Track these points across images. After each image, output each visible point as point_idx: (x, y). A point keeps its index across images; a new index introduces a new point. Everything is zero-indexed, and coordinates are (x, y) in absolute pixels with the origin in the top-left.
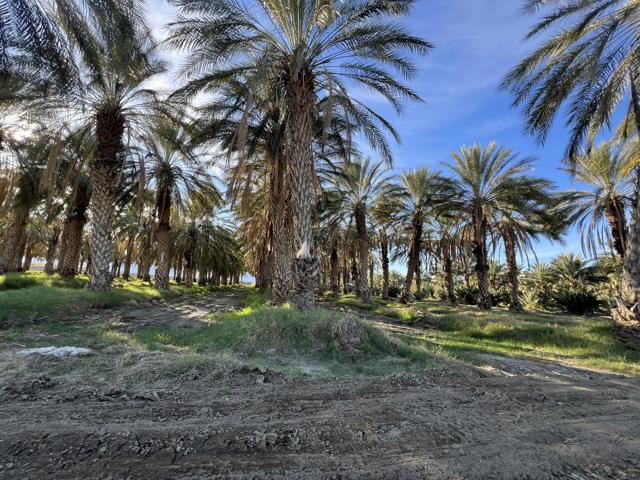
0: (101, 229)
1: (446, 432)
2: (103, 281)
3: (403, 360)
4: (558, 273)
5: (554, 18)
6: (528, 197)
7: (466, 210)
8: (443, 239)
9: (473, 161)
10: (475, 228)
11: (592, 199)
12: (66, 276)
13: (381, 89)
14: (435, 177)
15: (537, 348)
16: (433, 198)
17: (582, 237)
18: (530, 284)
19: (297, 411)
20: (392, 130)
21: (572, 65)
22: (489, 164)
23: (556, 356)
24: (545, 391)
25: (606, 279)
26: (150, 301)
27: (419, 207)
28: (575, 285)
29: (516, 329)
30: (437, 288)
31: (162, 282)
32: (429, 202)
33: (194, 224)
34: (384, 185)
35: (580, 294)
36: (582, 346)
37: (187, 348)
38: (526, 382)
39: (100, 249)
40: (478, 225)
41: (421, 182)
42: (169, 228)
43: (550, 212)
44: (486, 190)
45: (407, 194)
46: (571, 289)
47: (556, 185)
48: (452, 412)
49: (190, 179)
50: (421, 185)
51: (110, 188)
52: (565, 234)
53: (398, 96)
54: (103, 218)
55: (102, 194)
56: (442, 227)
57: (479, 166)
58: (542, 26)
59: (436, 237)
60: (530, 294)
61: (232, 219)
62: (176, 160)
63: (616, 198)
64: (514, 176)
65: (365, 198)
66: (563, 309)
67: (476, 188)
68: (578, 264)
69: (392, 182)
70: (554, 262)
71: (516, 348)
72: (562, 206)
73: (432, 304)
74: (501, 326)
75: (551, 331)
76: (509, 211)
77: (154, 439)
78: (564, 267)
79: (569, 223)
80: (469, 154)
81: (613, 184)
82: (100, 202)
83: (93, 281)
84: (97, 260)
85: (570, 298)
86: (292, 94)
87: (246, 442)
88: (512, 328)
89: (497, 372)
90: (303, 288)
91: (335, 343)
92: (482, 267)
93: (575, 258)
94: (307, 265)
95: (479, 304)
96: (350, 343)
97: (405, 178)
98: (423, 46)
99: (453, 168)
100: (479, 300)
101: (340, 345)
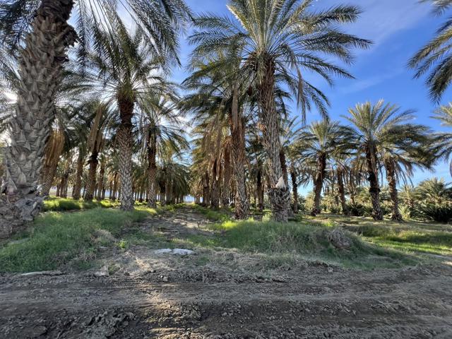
2: (129, 204)
4: (426, 192)
7: (361, 149)
9: (365, 114)
13: (317, 70)
16: (336, 141)
20: (324, 97)
22: (378, 116)
27: (325, 147)
28: (440, 202)
34: (299, 132)
35: (444, 208)
41: (324, 129)
42: (155, 167)
43: (425, 148)
45: (316, 139)
46: (437, 204)
47: (432, 129)
49: (170, 134)
50: (325, 132)
52: (435, 165)
56: (337, 161)
57: (370, 118)
60: (404, 208)
65: (288, 142)
66: (430, 219)
67: (368, 133)
68: (441, 186)
69: (305, 130)
70: (423, 184)
72: (434, 144)
74: (413, 233)
76: (391, 149)
78: (430, 188)
79: (438, 157)
83: (124, 204)
85: (436, 211)
90: (281, 208)
91: (331, 246)
92: (375, 189)
93: (438, 182)
94: (283, 193)
95: (373, 216)
96: (343, 246)
97: (312, 127)
98: (364, 43)
99: (350, 119)
100: (373, 213)
101: (336, 247)
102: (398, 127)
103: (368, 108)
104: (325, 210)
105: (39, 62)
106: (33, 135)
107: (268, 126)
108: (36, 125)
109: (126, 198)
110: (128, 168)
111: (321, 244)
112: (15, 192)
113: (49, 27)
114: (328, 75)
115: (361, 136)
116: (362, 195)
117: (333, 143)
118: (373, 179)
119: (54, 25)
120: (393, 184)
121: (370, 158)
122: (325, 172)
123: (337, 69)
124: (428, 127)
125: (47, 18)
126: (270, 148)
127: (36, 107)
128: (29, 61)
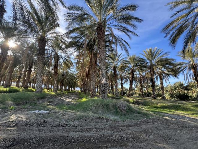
0: (39, 74)
1: (166, 137)
2: (40, 90)
3: (140, 115)
4: (176, 87)
5: (179, 12)
6: (168, 64)
7: (148, 68)
8: (141, 77)
9: (150, 53)
10: (151, 73)
11: (188, 65)
12: (26, 88)
13: (125, 32)
14: (138, 58)
15: (176, 112)
16: (138, 64)
17: (184, 76)
18: (167, 91)
19: (120, 130)
20: (128, 44)
21: (184, 26)
22: (155, 54)
23: (184, 114)
24: (187, 125)
25: (191, 89)
26: (53, 96)
27: (133, 67)
28: (182, 91)
29: (168, 105)
30: (137, 92)
31: (55, 90)
32: (137, 66)
33: (64, 72)
34: (122, 60)
35: (183, 94)
36: (191, 111)
37: (74, 111)
38: (181, 122)
39: (39, 80)
40: (152, 73)
41: (134, 59)
42: (57, 74)
43: (174, 68)
44: (154, 62)
45: (129, 63)
46: (181, 93)
48: (165, 131)
49: (64, 59)
50: (134, 60)
51: (42, 62)
52: (179, 75)
53: (130, 34)
54: (40, 71)
55: (40, 63)
56: (140, 73)
57: (152, 55)
58: (175, 14)
59: (138, 76)
60: (167, 94)
61: (75, 71)
62: (60, 53)
63: (195, 64)
64: (163, 58)
66: (178, 99)
67: (151, 61)
68: (182, 85)
69: (125, 59)
70: (175, 84)
71: (170, 111)
72: (178, 67)
73: (137, 97)
74: (163, 104)
75: (180, 106)
76: (161, 68)
77: (86, 138)
78: (178, 86)
79: (180, 72)
80: (149, 51)
81: (194, 60)
82: (39, 66)
84: (38, 83)
85: (180, 95)
86: (99, 34)
87: (112, 139)
88: (167, 105)
89: (170, 119)
92: (153, 85)
93: (181, 83)
94: (105, 86)
95: (153, 97)
97: (128, 58)
98: (140, 20)
99: (144, 55)
104: (136, 95)
109: (38, 87)
110: (40, 73)
115: (148, 62)
118: (153, 81)
120: (162, 84)
122: (134, 78)
123: (131, 32)
124: (175, 60)
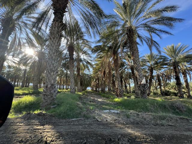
8: (159, 75)
22: (178, 50)
45: (148, 61)
50: (152, 58)
57: (174, 51)
83: (72, 91)
90: (144, 93)
91: (177, 110)
92: (179, 83)
94: (145, 86)
96: (183, 110)
97: (146, 56)
98: (181, 20)
99: (164, 52)
100: (179, 95)
101: (180, 111)
102: (190, 55)
103: (173, 47)
104: (151, 93)
105: (56, 38)
106: (55, 65)
107: (135, 57)
108: (56, 61)
111: (172, 109)
112: (50, 87)
113: (58, 25)
114: (159, 34)
115: (171, 60)
116: (169, 86)
117: (156, 63)
118: (178, 79)
119: (60, 24)
120: (186, 81)
121: (176, 70)
122: (153, 76)
123: (165, 32)
125: (58, 21)
126: (137, 67)
127: (55, 54)
128: (53, 38)
